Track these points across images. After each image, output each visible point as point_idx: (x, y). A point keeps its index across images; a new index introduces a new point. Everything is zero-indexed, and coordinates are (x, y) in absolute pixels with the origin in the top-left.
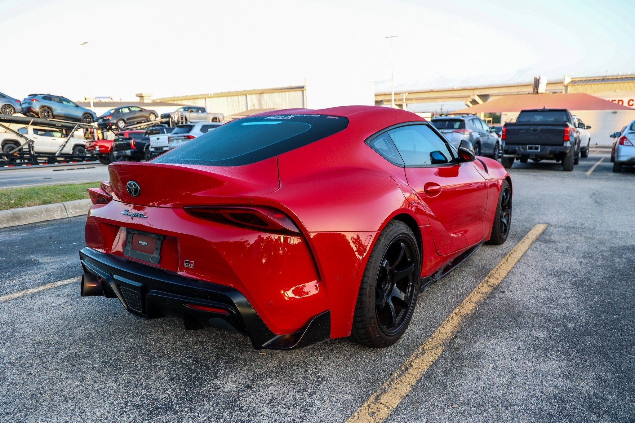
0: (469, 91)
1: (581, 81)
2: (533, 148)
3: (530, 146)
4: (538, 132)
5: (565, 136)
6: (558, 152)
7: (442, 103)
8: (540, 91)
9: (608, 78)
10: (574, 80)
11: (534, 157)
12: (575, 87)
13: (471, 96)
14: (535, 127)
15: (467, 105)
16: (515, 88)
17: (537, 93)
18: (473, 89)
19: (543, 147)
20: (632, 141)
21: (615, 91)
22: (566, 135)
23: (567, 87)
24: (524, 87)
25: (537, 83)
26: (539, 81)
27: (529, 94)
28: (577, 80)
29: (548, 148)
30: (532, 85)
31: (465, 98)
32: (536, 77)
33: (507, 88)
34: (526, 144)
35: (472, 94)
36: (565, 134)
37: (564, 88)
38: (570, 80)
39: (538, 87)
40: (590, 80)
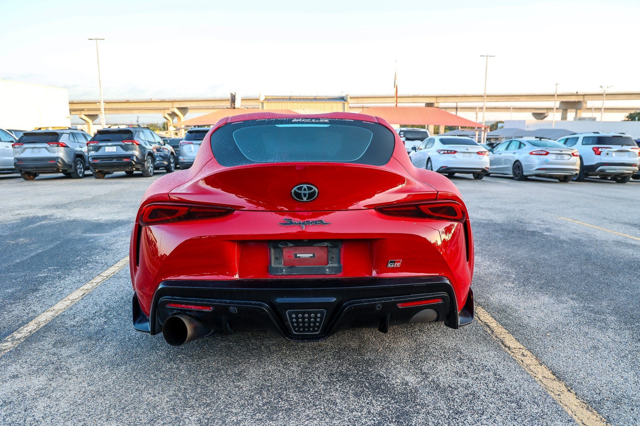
0: (167, 103)
1: (273, 99)
7: (138, 115)
8: (236, 106)
9: (293, 97)
10: (267, 97)
12: (270, 104)
13: (171, 109)
15: (165, 118)
16: (213, 102)
17: (234, 108)
18: (172, 102)
21: (304, 109)
23: (263, 103)
24: (220, 101)
25: (233, 99)
26: (235, 97)
27: (227, 108)
28: (270, 98)
30: (228, 100)
31: (163, 111)
32: (232, 93)
33: (205, 102)
35: (172, 106)
37: (260, 104)
38: (264, 98)
39: (235, 102)
40: (280, 99)
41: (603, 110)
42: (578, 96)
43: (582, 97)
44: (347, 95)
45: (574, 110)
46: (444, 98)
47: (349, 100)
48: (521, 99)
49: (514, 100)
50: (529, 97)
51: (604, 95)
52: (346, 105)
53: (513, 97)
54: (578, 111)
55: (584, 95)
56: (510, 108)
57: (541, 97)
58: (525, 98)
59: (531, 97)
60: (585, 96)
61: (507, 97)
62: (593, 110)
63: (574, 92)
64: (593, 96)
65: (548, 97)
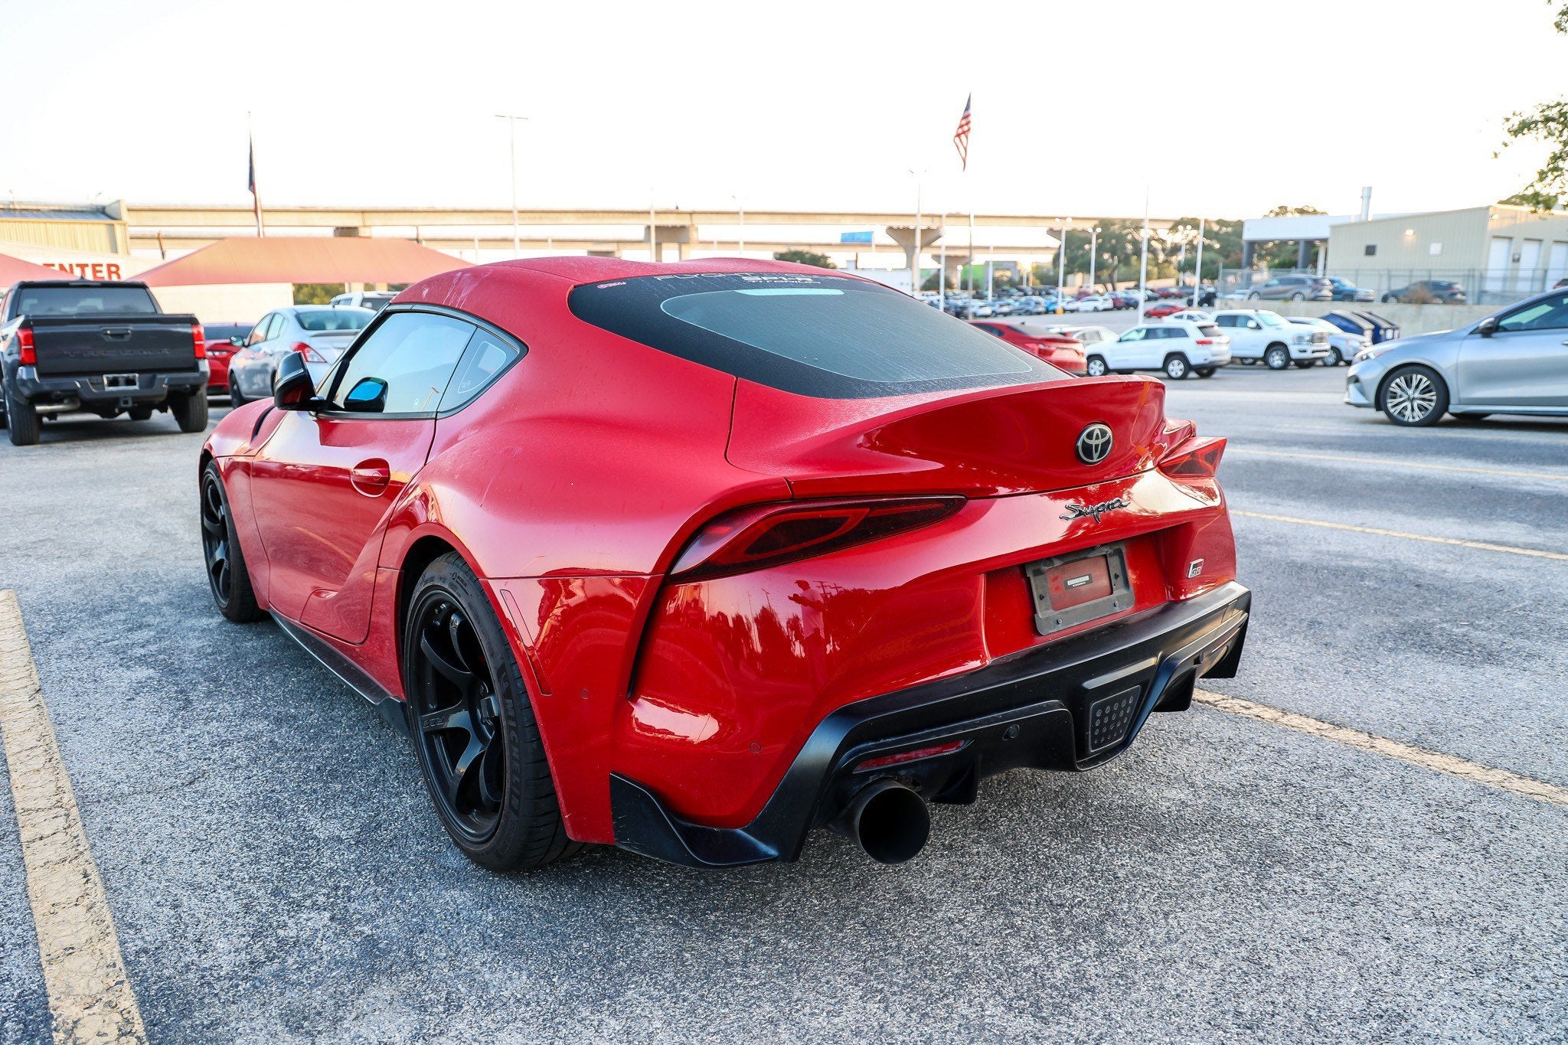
2: (121, 381)
3: (111, 376)
4: (127, 338)
5: (197, 348)
6: (188, 386)
11: (130, 404)
14: (119, 328)
19: (148, 376)
20: (323, 353)
22: (198, 345)
29: (164, 379)
34: (101, 373)
36: (197, 343)
41: (742, 245)
42: (680, 216)
43: (688, 216)
44: (118, 202)
45: (676, 245)
46: (382, 214)
47: (126, 216)
48: (566, 219)
49: (548, 222)
50: (580, 215)
51: (742, 214)
52: (118, 229)
53: (546, 215)
54: (684, 247)
55: (691, 214)
56: (546, 241)
57: (606, 215)
58: (572, 218)
59: (586, 215)
60: (694, 216)
61: (532, 215)
62: (716, 245)
63: (673, 208)
64: (709, 215)
65: (621, 215)
